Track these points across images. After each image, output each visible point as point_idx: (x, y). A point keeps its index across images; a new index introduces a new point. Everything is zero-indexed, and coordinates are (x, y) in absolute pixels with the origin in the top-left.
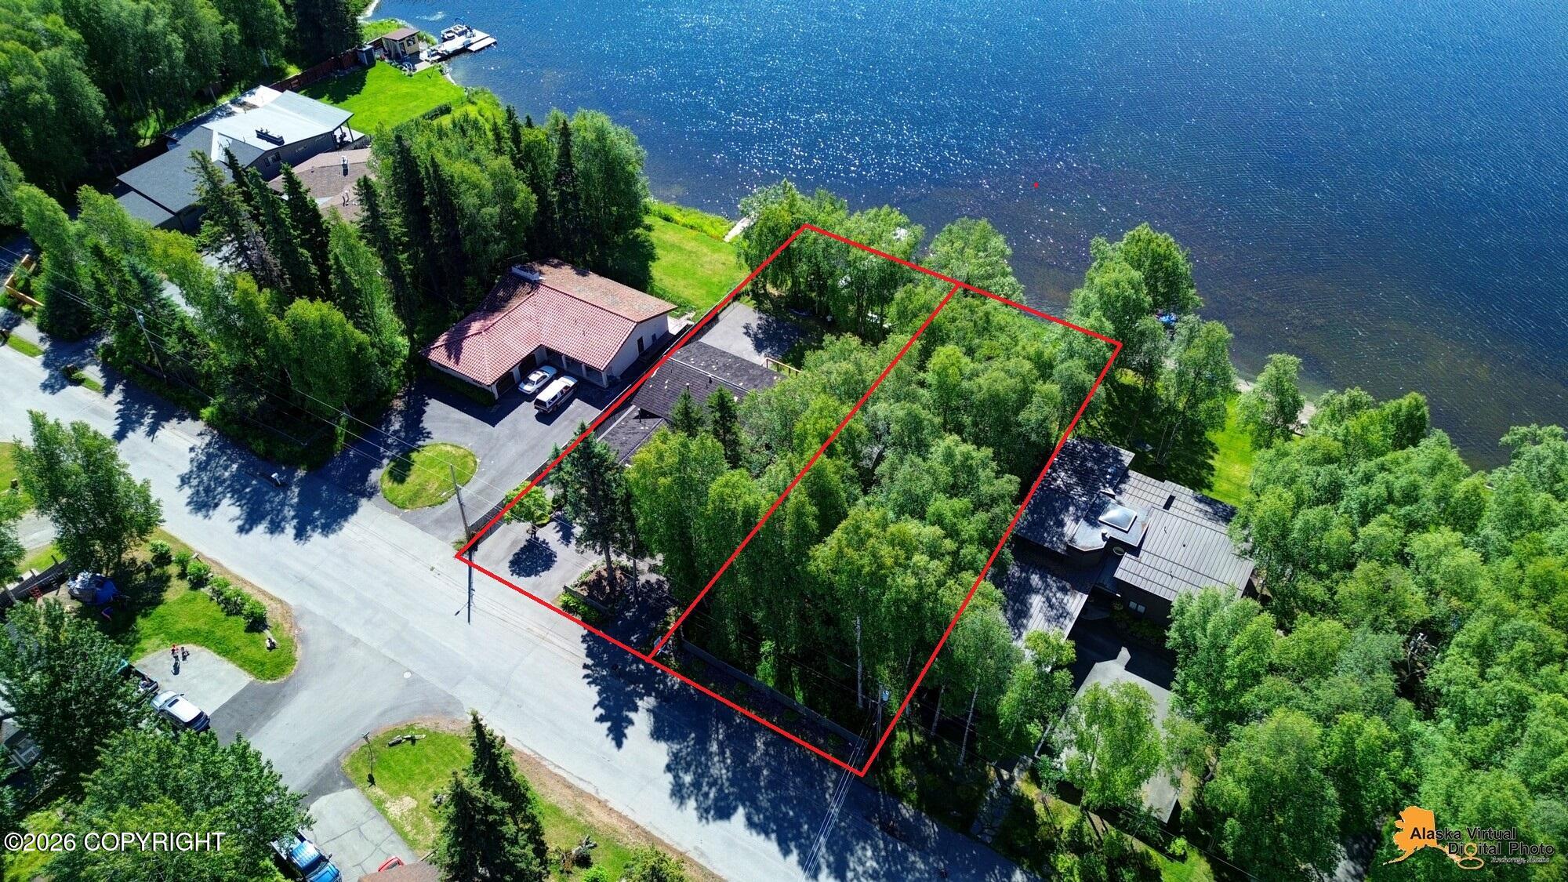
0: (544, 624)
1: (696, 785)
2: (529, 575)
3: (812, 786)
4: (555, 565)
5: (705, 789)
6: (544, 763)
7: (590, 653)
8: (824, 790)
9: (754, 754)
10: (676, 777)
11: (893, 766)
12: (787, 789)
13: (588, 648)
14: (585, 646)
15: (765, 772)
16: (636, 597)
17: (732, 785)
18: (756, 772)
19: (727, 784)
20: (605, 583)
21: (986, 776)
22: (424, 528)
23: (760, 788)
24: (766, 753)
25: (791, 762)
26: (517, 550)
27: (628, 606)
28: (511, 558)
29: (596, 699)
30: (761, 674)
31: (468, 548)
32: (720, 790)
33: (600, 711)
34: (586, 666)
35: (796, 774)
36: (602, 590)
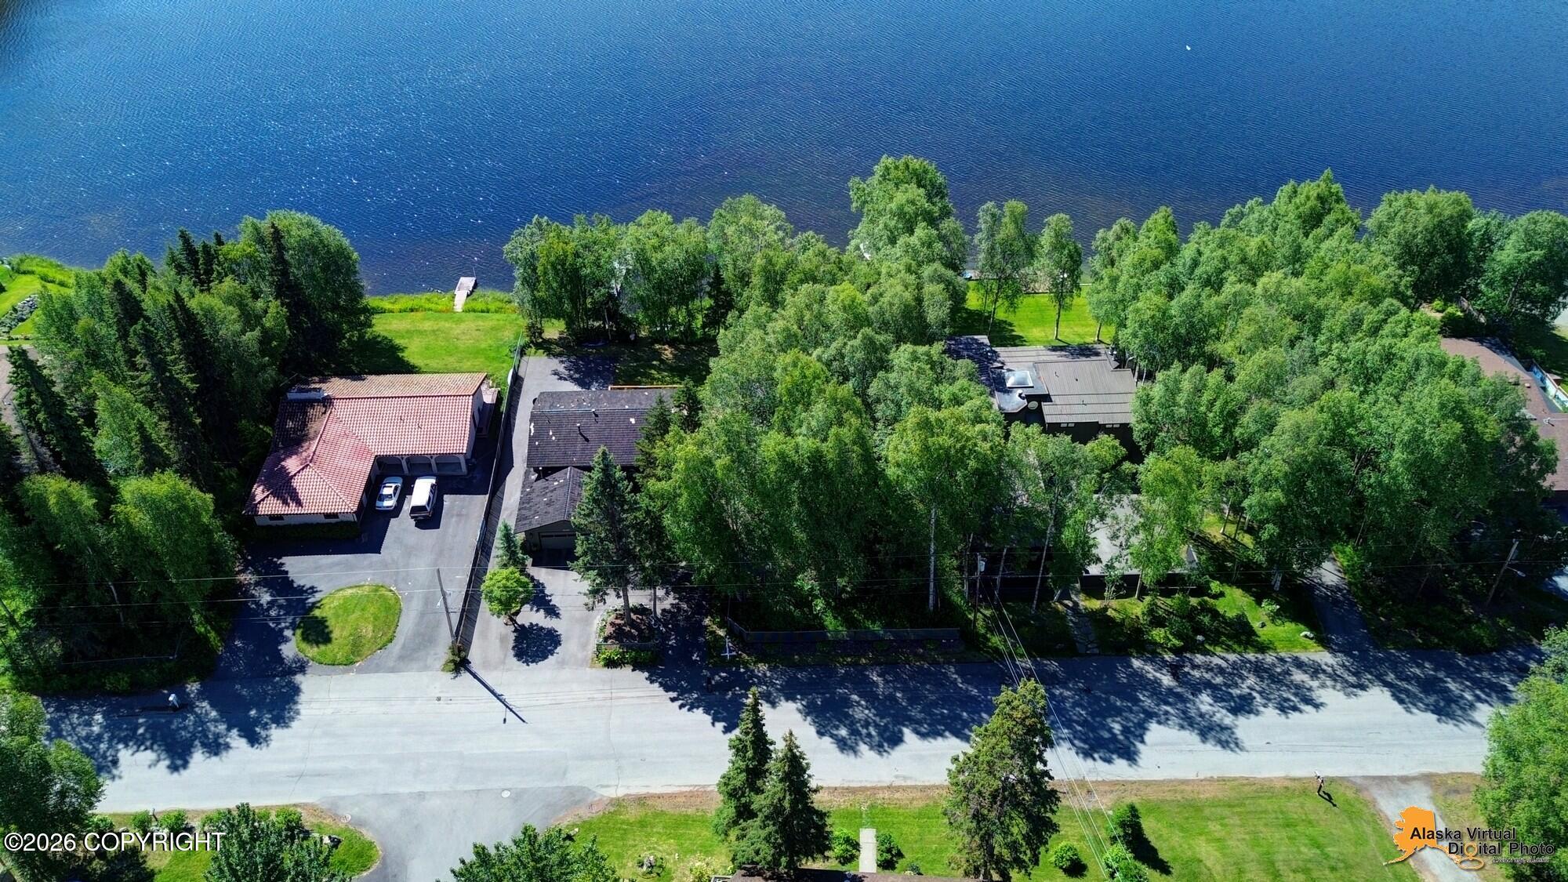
0: (601, 687)
1: (854, 732)
2: (545, 657)
3: (943, 685)
4: (563, 638)
5: (864, 731)
6: (709, 789)
7: (667, 689)
8: (954, 682)
9: (877, 687)
10: (832, 736)
11: (988, 640)
12: (926, 697)
13: (661, 684)
14: (657, 685)
15: (898, 695)
16: (665, 626)
17: (882, 718)
18: (892, 698)
19: (877, 719)
20: (627, 629)
21: (1057, 611)
22: (393, 670)
23: (905, 708)
24: (887, 682)
25: (911, 678)
26: (511, 643)
27: (665, 637)
28: (512, 653)
29: (708, 719)
30: (831, 628)
31: (460, 664)
32: (876, 726)
33: (720, 725)
34: (673, 700)
35: (923, 683)
36: (629, 635)
